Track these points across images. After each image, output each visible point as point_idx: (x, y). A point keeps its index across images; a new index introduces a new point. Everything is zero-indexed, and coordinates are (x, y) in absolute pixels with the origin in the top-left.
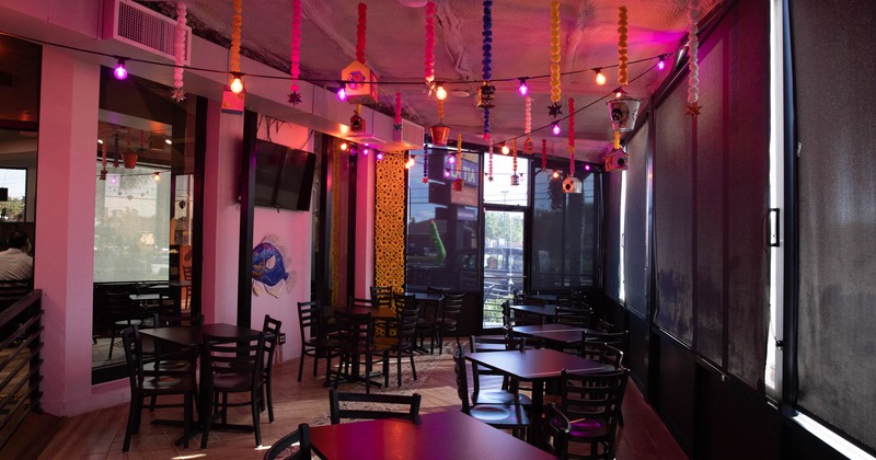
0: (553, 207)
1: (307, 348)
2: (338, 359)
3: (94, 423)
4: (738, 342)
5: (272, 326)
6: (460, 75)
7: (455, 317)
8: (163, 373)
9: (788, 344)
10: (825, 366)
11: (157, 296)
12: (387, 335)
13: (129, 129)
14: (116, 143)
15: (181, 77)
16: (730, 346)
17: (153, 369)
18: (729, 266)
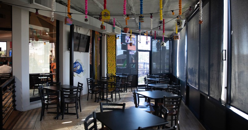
0: (157, 50)
1: (90, 91)
2: (99, 94)
3: (31, 113)
4: (213, 87)
5: (80, 85)
6: (132, 13)
7: (131, 82)
8: (50, 99)
9: (228, 88)
10: (239, 94)
11: (46, 77)
12: (111, 87)
13: (36, 30)
14: (33, 34)
15: (53, 14)
16: (210, 89)
17: (47, 98)
18: (210, 66)
